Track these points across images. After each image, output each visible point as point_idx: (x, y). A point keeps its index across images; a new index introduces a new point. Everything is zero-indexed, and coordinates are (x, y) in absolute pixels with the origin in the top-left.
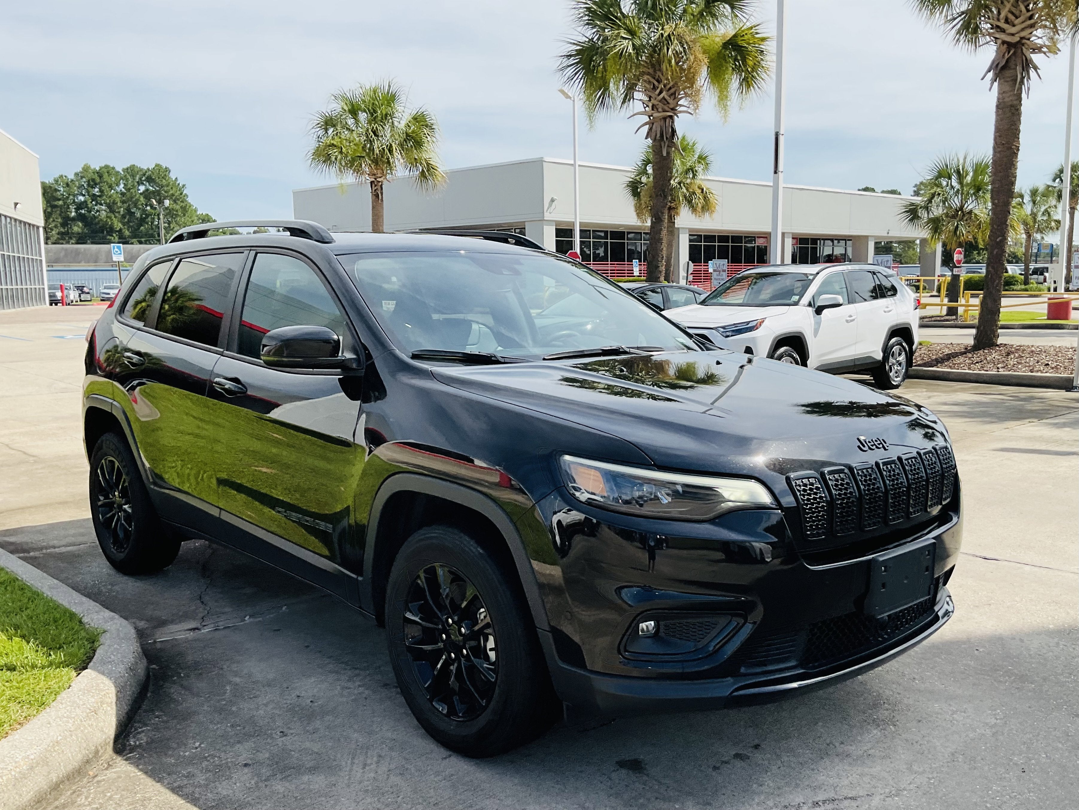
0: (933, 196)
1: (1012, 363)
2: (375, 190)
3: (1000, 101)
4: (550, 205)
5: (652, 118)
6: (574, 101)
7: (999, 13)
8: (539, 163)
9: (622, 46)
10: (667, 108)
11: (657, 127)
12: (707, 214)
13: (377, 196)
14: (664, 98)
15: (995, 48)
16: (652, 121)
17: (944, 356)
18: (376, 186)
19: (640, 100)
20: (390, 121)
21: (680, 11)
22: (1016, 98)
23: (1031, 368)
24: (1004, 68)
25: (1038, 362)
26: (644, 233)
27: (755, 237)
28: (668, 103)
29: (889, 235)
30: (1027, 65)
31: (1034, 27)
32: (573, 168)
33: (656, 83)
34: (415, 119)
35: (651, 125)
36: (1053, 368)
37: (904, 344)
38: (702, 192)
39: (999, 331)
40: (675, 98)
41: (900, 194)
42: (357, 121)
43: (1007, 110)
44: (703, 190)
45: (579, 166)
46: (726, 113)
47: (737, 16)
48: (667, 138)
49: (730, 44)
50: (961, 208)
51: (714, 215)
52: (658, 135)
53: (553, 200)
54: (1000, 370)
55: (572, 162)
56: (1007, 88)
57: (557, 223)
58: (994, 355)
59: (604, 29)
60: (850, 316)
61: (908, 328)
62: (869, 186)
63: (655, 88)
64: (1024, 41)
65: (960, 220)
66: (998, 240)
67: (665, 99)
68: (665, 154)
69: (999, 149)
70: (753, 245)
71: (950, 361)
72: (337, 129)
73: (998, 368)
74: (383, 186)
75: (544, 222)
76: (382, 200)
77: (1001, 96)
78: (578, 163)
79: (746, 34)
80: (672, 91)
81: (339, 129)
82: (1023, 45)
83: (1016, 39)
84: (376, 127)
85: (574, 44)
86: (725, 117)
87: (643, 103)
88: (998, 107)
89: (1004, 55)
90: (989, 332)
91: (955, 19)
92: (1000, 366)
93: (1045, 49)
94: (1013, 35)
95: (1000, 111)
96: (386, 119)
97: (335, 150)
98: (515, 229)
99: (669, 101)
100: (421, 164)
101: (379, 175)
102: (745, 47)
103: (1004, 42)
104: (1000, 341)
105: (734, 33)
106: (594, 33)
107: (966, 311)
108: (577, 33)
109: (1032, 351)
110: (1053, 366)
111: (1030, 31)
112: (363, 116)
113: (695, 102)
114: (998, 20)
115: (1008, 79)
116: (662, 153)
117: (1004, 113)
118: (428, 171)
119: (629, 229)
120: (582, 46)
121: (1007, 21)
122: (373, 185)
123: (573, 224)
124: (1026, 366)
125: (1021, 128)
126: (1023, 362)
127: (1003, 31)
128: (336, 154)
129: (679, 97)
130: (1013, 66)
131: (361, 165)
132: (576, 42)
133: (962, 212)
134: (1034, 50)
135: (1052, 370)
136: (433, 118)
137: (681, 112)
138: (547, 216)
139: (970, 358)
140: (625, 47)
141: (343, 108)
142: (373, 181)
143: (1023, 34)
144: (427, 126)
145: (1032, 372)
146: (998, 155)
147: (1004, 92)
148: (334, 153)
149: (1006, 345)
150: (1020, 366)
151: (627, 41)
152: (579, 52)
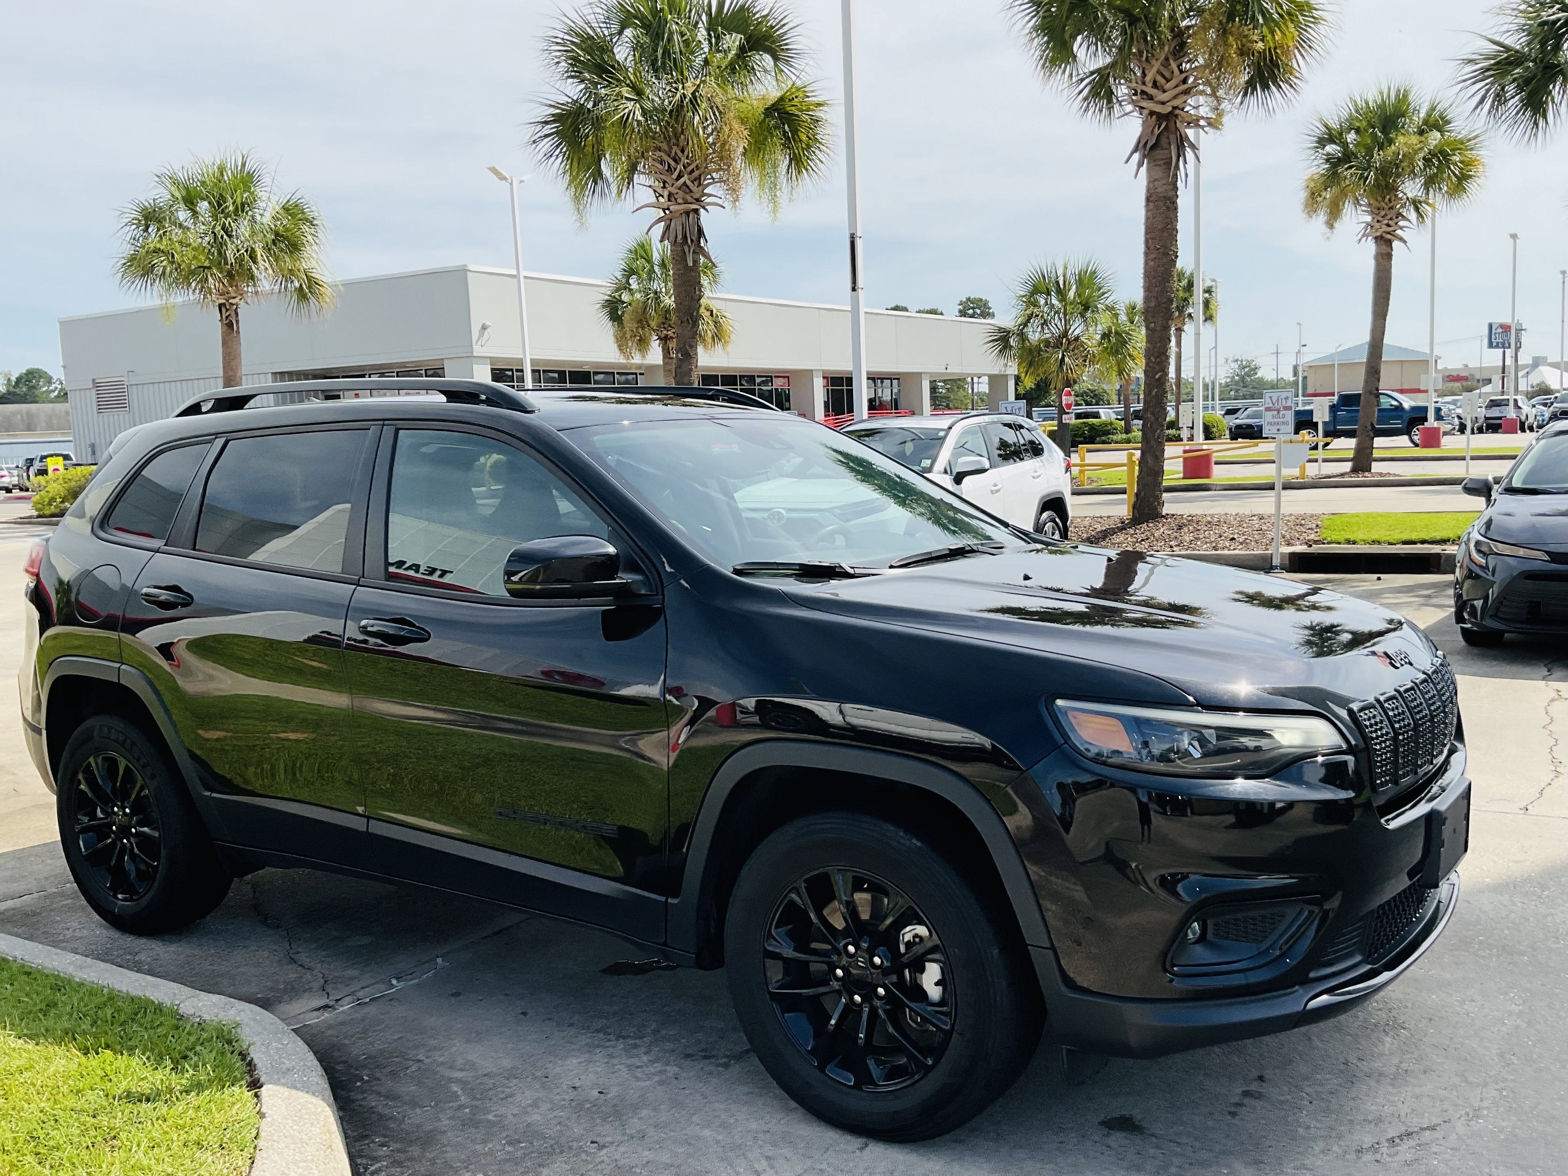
0: (1030, 317)
1: (1187, 539)
2: (227, 317)
3: (1152, 191)
4: (481, 334)
5: (667, 212)
6: (511, 184)
7: (1144, 74)
8: (460, 275)
9: (627, 111)
10: (690, 199)
11: (676, 225)
12: (719, 347)
13: (230, 325)
14: (685, 184)
15: (1140, 121)
16: (669, 216)
17: (1097, 533)
18: (227, 310)
19: (650, 186)
20: (250, 213)
21: (699, 61)
22: (1171, 187)
23: (1214, 545)
24: (1153, 148)
25: (1220, 537)
26: (618, 373)
27: (771, 377)
28: (691, 191)
29: (948, 371)
30: (1182, 142)
31: (1189, 93)
32: (515, 280)
33: (672, 163)
34: (286, 209)
35: (668, 222)
36: (1241, 543)
37: (1057, 520)
38: (712, 315)
39: (1165, 495)
40: (700, 184)
41: (942, 314)
42: (195, 214)
43: (1161, 204)
44: (712, 311)
45: (525, 277)
46: (775, 206)
47: (783, 71)
48: (692, 241)
49: (776, 110)
50: (1065, 334)
51: (730, 347)
52: (680, 237)
53: (484, 328)
54: (1175, 549)
55: (514, 272)
56: (1159, 173)
57: (493, 360)
58: (1162, 529)
59: (596, 84)
60: (995, 485)
61: (1061, 498)
62: (900, 304)
63: (670, 170)
64: (1177, 112)
65: (1065, 350)
66: (1157, 377)
67: (687, 187)
68: (691, 264)
69: (1153, 256)
70: (770, 388)
71: (1107, 540)
72: (164, 227)
73: (1171, 547)
74: (239, 310)
75: (474, 360)
76: (238, 332)
77: (1151, 185)
78: (523, 273)
79: (796, 97)
80: (696, 173)
81: (167, 225)
82: (1176, 116)
83: (1167, 109)
84: (229, 223)
85: (551, 106)
86: (775, 211)
87: (655, 191)
88: (1148, 200)
89: (1152, 131)
90: (1152, 499)
91: (1082, 80)
92: (1172, 543)
93: (1202, 123)
94: (1163, 103)
95: (1151, 205)
96: (243, 211)
97: (162, 259)
98: (426, 370)
99: (692, 189)
100: (297, 277)
101: (233, 295)
102: (797, 116)
103: (1152, 113)
104: (1166, 510)
105: (779, 94)
106: (581, 91)
107: (1081, 472)
108: (554, 91)
109: (1210, 523)
110: (1241, 540)
111: (1184, 98)
112: (203, 206)
113: (733, 191)
114: (1144, 83)
115: (1162, 162)
116: (686, 261)
117: (1157, 207)
118: (309, 287)
119: (597, 368)
120: (563, 110)
121: (1155, 85)
122: (224, 310)
123: (521, 361)
124: (1206, 543)
125: (1179, 227)
126: (1201, 536)
127: (1151, 98)
128: (164, 263)
129: (706, 182)
130: (1165, 146)
131: (207, 279)
132: (553, 103)
133: (1068, 339)
134: (1189, 123)
135: (1241, 547)
136: (313, 208)
137: (709, 204)
138: (478, 351)
139: (1132, 535)
140: (630, 112)
141: (173, 196)
142: (224, 304)
143: (1176, 103)
144: (307, 220)
145: (1216, 550)
146: (1152, 263)
147: (1155, 180)
148: (162, 262)
149: (1173, 515)
150: (1199, 543)
151: (632, 103)
152: (557, 118)
